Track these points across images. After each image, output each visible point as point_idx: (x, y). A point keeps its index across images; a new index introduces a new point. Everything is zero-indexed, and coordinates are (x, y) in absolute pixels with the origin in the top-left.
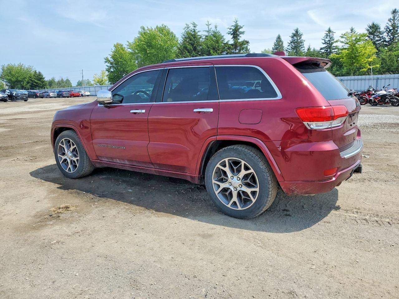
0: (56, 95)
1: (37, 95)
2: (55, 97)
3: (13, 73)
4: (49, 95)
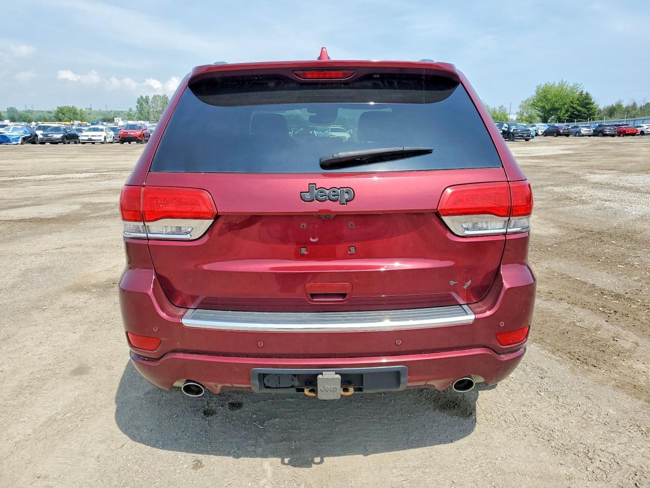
0: (592, 131)
1: (559, 132)
2: (589, 136)
3: (549, 97)
4: (579, 132)
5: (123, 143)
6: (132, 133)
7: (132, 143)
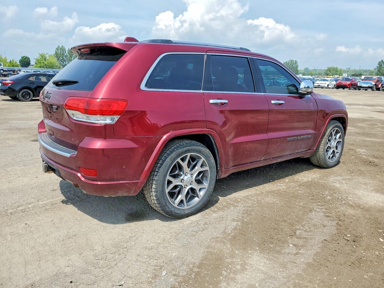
5: (338, 89)
6: (344, 83)
7: (345, 89)
